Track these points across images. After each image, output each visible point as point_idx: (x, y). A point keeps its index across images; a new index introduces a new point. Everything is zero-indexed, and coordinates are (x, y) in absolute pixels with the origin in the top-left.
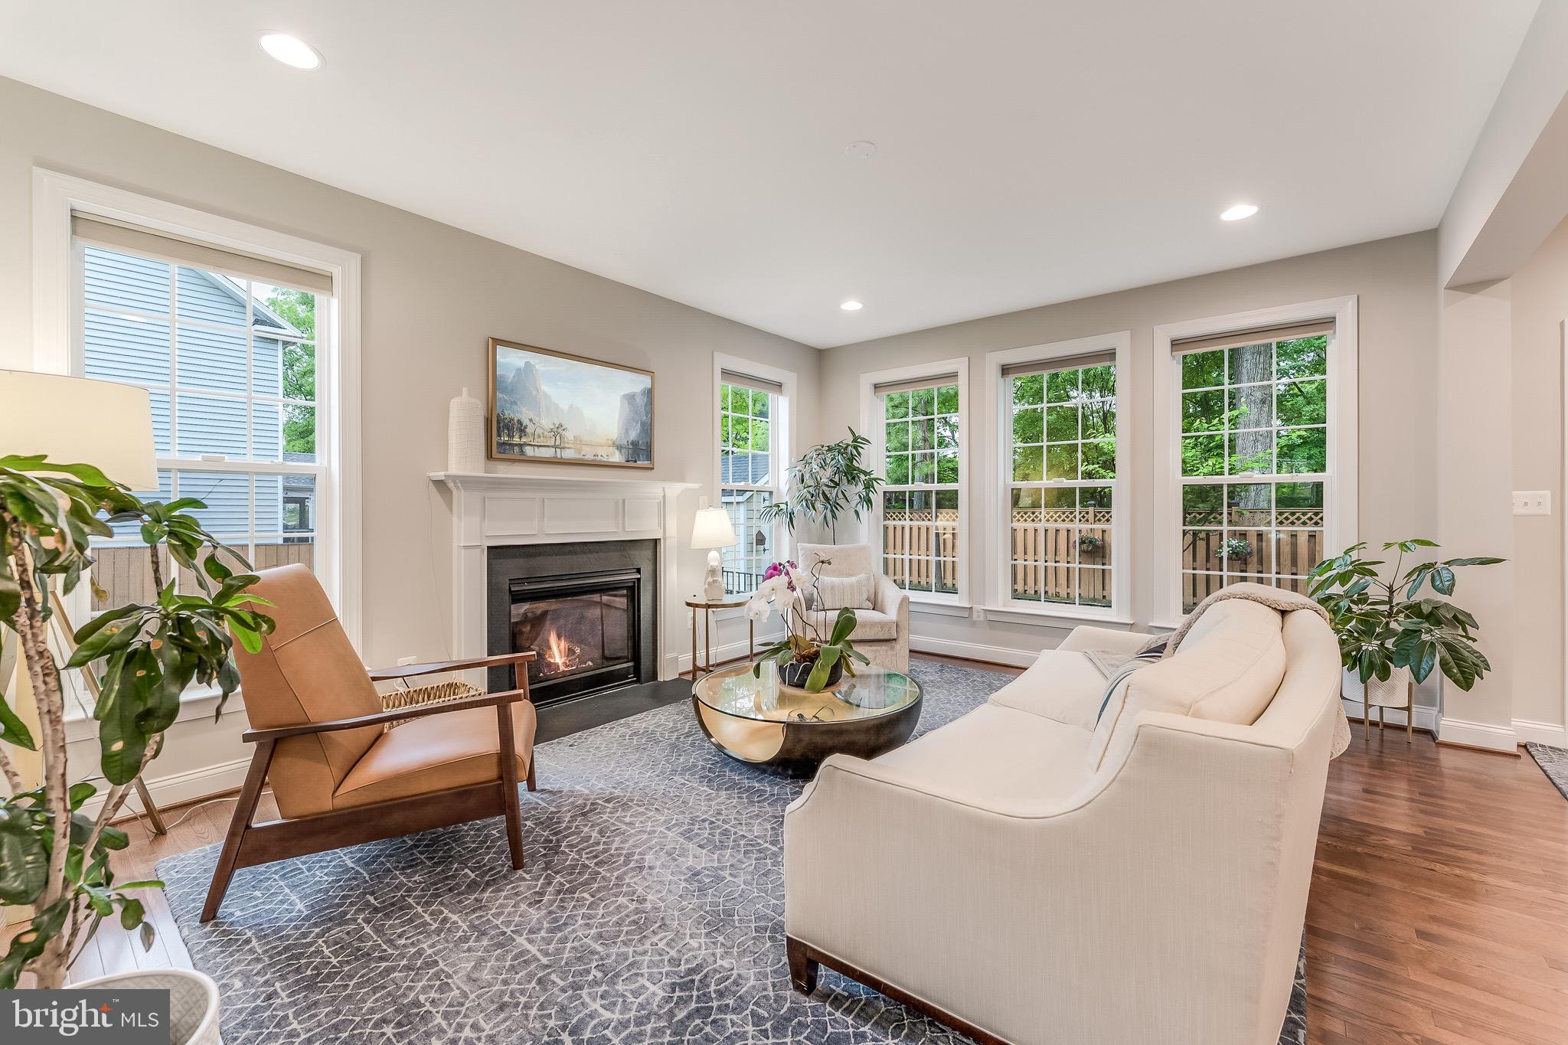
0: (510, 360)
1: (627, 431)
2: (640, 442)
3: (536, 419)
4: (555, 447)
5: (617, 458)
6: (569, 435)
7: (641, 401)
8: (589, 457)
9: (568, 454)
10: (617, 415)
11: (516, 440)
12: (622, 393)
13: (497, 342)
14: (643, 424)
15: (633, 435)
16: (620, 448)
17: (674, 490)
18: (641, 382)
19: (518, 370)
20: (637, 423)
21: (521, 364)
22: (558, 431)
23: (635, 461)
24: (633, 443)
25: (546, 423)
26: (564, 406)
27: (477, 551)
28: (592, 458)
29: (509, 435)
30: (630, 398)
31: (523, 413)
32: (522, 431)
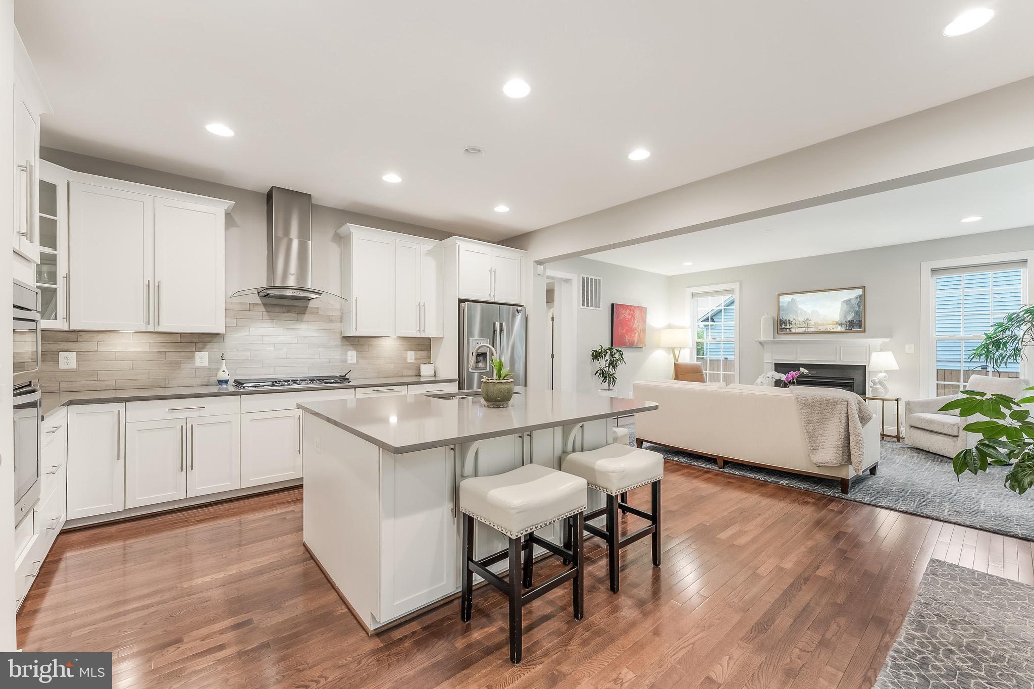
0: (785, 300)
1: (845, 316)
2: (855, 321)
3: (796, 318)
4: (805, 327)
5: (839, 329)
6: (812, 322)
7: (855, 302)
8: (823, 330)
9: (810, 330)
10: (839, 311)
11: (788, 327)
12: (843, 300)
13: (779, 295)
14: (856, 312)
15: (849, 318)
16: (841, 324)
17: (879, 341)
18: (854, 294)
19: (789, 302)
20: (852, 312)
21: (790, 300)
22: (807, 321)
23: (851, 329)
24: (849, 321)
25: (801, 319)
26: (809, 311)
27: (770, 364)
28: (824, 330)
29: (785, 326)
30: (848, 302)
31: (791, 317)
32: (790, 323)
